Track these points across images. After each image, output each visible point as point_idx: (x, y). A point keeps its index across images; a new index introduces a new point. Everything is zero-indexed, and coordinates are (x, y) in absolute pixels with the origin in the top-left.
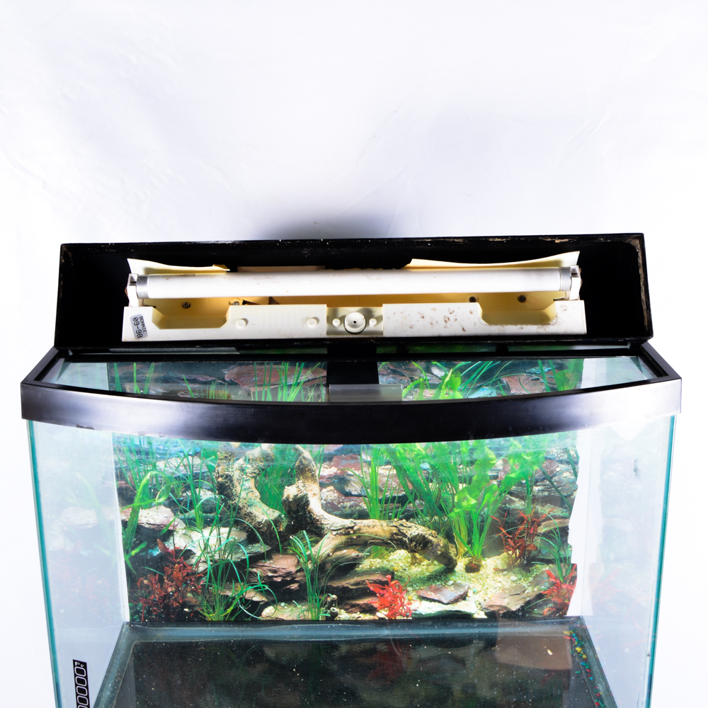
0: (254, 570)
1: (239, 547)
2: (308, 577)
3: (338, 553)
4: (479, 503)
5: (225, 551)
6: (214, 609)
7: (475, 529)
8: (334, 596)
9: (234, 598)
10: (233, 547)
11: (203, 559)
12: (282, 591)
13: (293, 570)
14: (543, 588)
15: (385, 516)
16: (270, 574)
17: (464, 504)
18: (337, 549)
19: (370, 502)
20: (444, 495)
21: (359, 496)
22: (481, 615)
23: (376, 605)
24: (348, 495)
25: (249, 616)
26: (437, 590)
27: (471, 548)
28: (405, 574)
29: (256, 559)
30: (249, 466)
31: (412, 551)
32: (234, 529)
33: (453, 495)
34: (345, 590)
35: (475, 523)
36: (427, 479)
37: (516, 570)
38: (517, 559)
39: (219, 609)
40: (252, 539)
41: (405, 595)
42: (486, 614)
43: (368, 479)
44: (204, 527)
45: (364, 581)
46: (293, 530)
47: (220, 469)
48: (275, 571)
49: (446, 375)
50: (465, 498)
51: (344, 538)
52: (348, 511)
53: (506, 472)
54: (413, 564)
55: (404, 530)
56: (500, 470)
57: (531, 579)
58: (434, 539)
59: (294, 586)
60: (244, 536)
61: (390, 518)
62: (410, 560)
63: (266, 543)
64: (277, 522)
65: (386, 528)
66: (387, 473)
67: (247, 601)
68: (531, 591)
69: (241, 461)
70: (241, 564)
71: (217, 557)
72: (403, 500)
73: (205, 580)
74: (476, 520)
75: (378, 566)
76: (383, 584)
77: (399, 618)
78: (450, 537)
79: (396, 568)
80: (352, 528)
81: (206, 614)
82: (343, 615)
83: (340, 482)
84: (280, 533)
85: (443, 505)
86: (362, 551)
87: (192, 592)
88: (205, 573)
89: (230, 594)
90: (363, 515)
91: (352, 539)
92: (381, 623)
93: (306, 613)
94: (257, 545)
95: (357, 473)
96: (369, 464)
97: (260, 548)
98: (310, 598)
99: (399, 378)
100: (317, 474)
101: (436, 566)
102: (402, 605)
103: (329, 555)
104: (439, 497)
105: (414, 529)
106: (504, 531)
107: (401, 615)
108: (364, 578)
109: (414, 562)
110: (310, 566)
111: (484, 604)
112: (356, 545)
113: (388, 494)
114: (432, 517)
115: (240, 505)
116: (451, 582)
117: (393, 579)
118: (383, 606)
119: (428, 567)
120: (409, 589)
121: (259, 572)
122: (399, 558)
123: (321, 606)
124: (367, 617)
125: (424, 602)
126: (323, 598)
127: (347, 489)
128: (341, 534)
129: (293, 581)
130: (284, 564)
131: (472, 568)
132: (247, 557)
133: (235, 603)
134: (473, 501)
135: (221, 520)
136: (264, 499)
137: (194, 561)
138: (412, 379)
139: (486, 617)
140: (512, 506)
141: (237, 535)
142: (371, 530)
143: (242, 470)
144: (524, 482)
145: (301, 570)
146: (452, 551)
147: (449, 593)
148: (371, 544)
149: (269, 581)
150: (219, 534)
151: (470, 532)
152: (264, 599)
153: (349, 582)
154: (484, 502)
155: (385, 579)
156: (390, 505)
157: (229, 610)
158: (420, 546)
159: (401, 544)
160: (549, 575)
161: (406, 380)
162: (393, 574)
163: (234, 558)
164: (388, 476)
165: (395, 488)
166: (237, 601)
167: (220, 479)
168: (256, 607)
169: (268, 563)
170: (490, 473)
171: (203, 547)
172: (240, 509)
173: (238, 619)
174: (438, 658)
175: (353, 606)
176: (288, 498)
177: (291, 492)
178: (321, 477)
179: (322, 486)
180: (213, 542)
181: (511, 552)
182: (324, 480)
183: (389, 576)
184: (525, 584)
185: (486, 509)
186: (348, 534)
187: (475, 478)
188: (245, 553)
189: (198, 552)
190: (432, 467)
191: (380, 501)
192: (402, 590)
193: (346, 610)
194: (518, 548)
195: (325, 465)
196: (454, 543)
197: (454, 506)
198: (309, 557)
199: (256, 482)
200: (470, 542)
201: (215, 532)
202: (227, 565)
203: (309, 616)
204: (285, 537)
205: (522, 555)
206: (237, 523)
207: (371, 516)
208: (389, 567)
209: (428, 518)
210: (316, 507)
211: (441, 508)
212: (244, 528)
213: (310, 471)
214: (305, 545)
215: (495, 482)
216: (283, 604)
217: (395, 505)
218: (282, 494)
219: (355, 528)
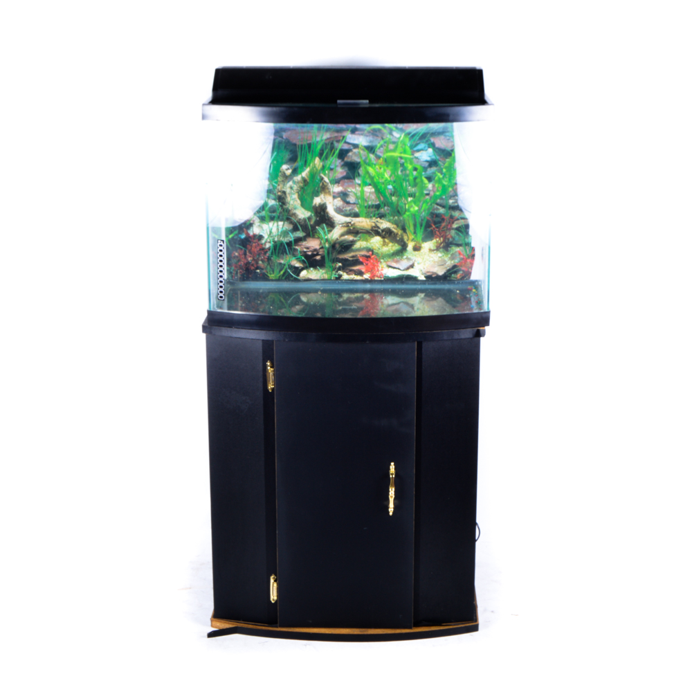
0: (297, 247)
1: (288, 234)
2: (326, 252)
3: (343, 238)
4: (420, 209)
5: (281, 236)
6: (273, 272)
7: (418, 225)
8: (340, 264)
9: (284, 265)
10: (285, 233)
11: (268, 240)
12: (312, 261)
13: (318, 247)
14: (456, 261)
15: (368, 216)
16: (305, 250)
17: (412, 209)
18: (342, 235)
19: (360, 207)
20: (400, 204)
21: (354, 204)
22: (422, 278)
23: (363, 270)
24: (348, 203)
25: (292, 276)
26: (397, 262)
27: (416, 236)
28: (380, 252)
29: (298, 240)
30: (295, 186)
31: (383, 237)
32: (286, 223)
33: (405, 204)
34: (346, 260)
35: (417, 221)
36: (391, 194)
37: (441, 250)
38: (441, 243)
39: (276, 271)
40: (295, 229)
41: (380, 265)
42: (425, 277)
43: (359, 194)
44: (270, 221)
45: (356, 255)
46: (318, 223)
47: (279, 187)
48: (308, 248)
49: (400, 137)
50: (412, 206)
51: (345, 229)
52: (348, 212)
53: (434, 192)
54: (384, 245)
55: (379, 225)
56: (430, 191)
57: (449, 256)
58: (395, 231)
59: (318, 258)
60: (291, 227)
61: (371, 217)
62: (382, 243)
63: (303, 231)
64: (309, 218)
65: (369, 223)
66: (369, 190)
67: (292, 266)
68: (450, 263)
69: (291, 183)
70: (289, 244)
71: (276, 239)
72: (378, 207)
73: (269, 253)
74: (418, 220)
75: (365, 246)
76: (368, 257)
77: (376, 278)
78: (404, 229)
79: (374, 248)
80: (350, 223)
81: (269, 275)
82: (345, 276)
83: (344, 195)
84: (311, 225)
85: (400, 210)
86: (356, 237)
87: (262, 260)
88: (269, 249)
89: (282, 262)
90: (356, 215)
91: (350, 229)
92: (366, 281)
93: (324, 275)
94: (298, 232)
95: (353, 190)
96: (359, 185)
97: (300, 234)
98: (327, 265)
99: (375, 138)
100: (331, 190)
101: (397, 247)
102: (378, 270)
103: (337, 239)
104: (398, 205)
105: (384, 224)
106: (434, 227)
107: (377, 276)
108: (358, 253)
109: (385, 244)
110: (327, 245)
111: (424, 271)
112: (353, 233)
113: (370, 203)
114: (394, 217)
115: (290, 208)
116: (405, 257)
117: (373, 254)
118: (367, 271)
119: (392, 247)
120: (382, 260)
121: (298, 248)
122: (376, 242)
123: (334, 270)
124: (358, 278)
125: (390, 269)
126: (334, 265)
127: (348, 200)
128: (344, 226)
129: (318, 254)
130: (313, 244)
131: (417, 249)
132: (292, 239)
133: (285, 267)
134: (416, 208)
135: (279, 217)
136: (303, 205)
137: (263, 241)
138: (383, 139)
139: (424, 279)
140: (438, 212)
141: (288, 226)
142: (361, 224)
143: (291, 188)
144: (444, 197)
145: (322, 248)
146: (405, 238)
147: (404, 263)
148: (361, 232)
149: (305, 255)
150: (278, 226)
151: (415, 226)
152: (302, 265)
153: (348, 256)
154: (423, 209)
155: (368, 254)
156: (371, 210)
157: (282, 273)
158: (387, 234)
159: (377, 233)
160: (460, 254)
161: (379, 139)
162: (372, 251)
163: (285, 240)
164: (370, 193)
165: (373, 200)
166: (287, 266)
167: (279, 194)
168: (297, 271)
169: (304, 243)
170: (425, 192)
171: (269, 233)
172: (290, 211)
173: (286, 277)
174: (398, 304)
175: (351, 270)
176: (315, 205)
177: (317, 201)
178: (334, 193)
179: (334, 197)
180: (274, 230)
181: (438, 239)
182: (335, 195)
183: (371, 253)
184: (446, 259)
185: (423, 213)
186: (348, 226)
187: (417, 194)
188: (291, 237)
189: (266, 236)
190: (394, 187)
191: (366, 207)
192: (378, 261)
193: (347, 273)
194: (442, 236)
195: (336, 185)
196: (406, 233)
197: (406, 211)
198: (327, 240)
199: (299, 195)
200: (415, 233)
201: (276, 224)
202: (282, 244)
203: (326, 276)
204: (313, 227)
205: (444, 241)
206: (288, 219)
207: (361, 215)
208: (370, 247)
209: (392, 218)
210: (331, 211)
211: (398, 212)
212: (291, 222)
213: (328, 189)
214: (325, 233)
215: (428, 197)
216: (312, 269)
217: (374, 209)
218: (312, 202)
219: (352, 223)
